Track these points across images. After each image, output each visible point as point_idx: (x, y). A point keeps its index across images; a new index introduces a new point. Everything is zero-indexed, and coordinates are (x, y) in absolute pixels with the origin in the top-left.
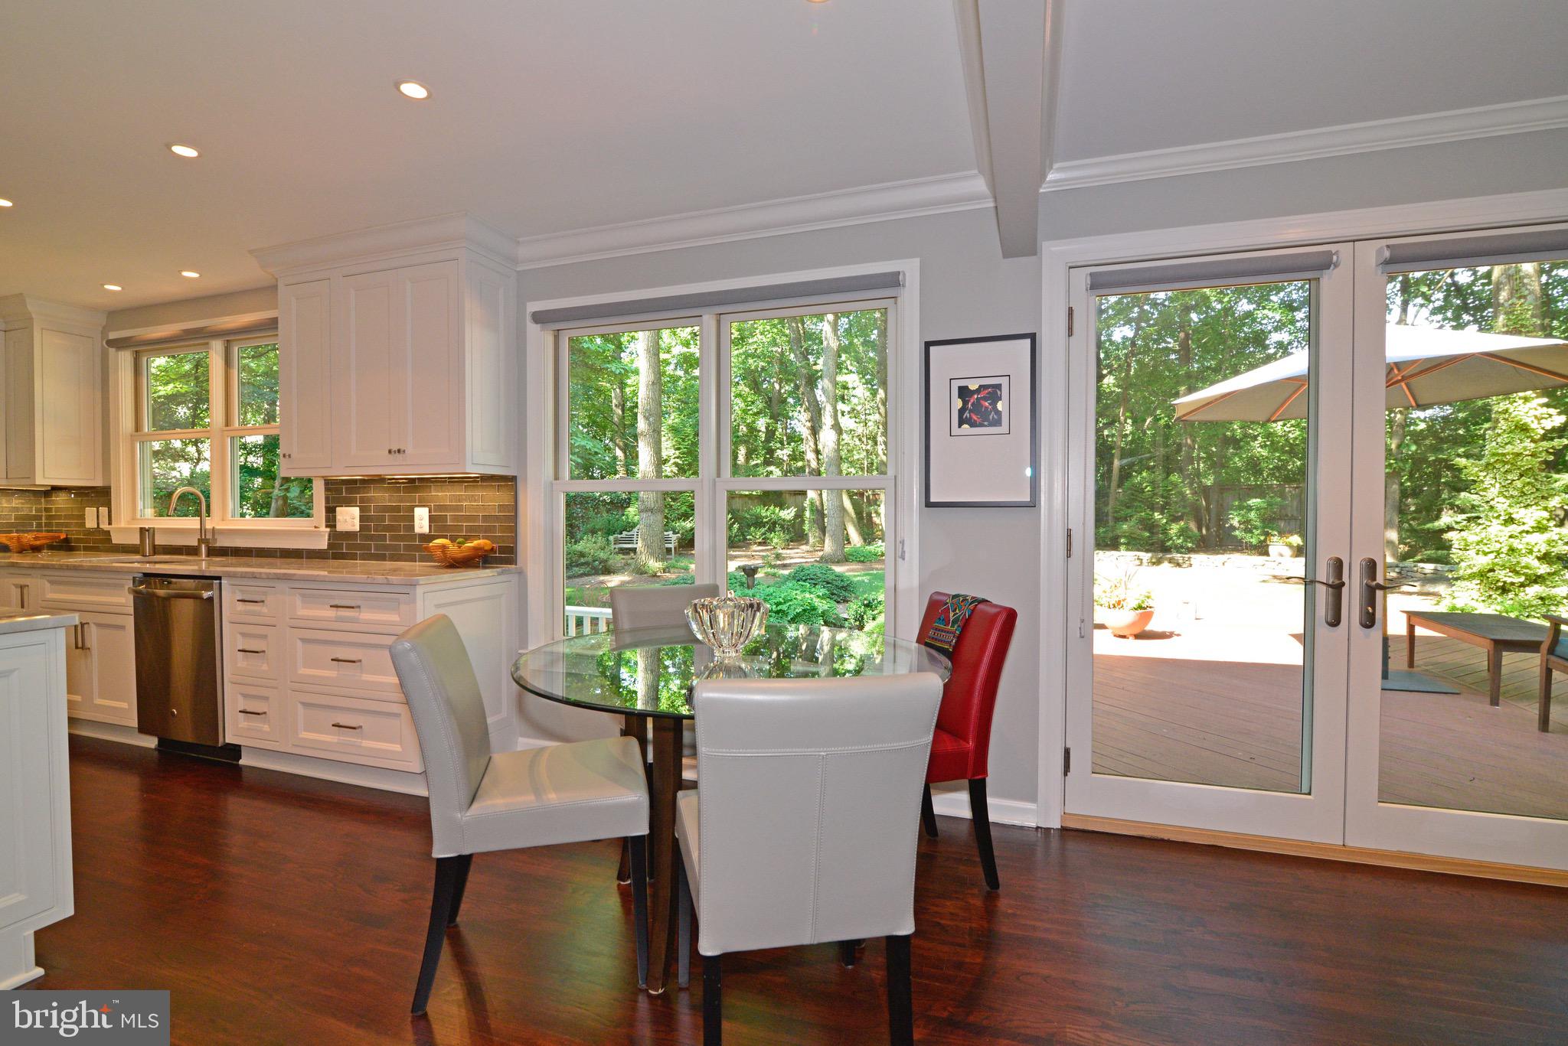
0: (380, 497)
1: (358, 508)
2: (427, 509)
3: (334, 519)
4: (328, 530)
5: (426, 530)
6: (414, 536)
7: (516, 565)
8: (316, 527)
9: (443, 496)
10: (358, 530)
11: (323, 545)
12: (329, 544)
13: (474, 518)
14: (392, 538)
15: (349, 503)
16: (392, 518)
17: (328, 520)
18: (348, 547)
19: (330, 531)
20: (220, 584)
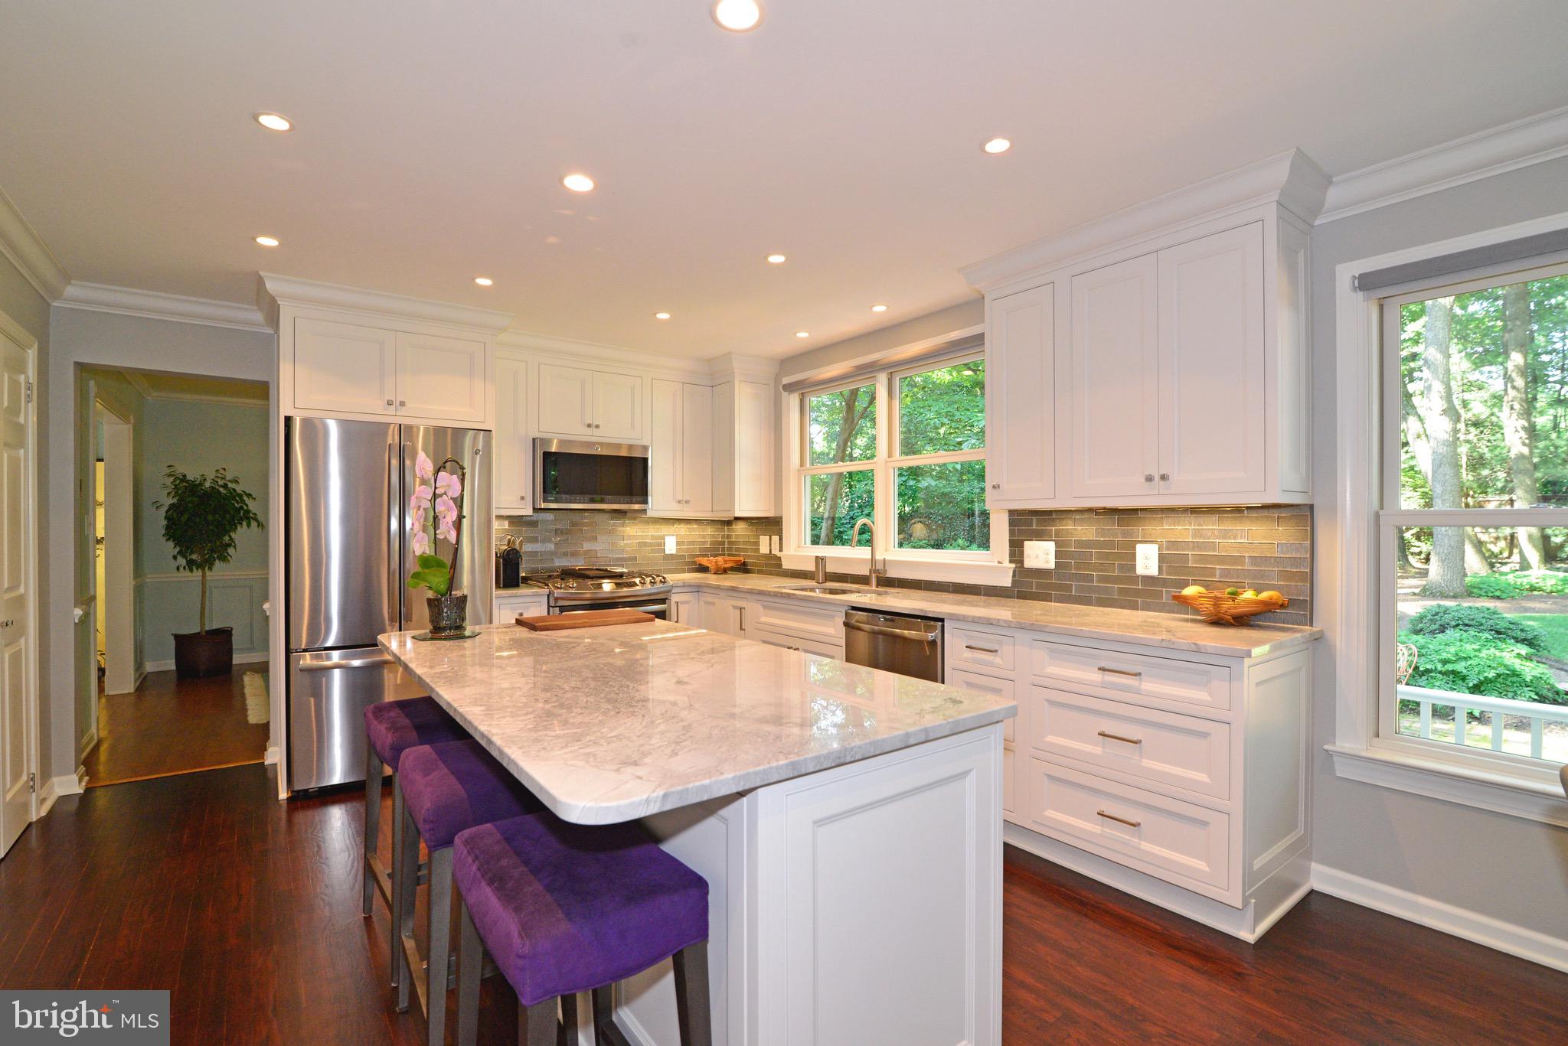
0: (1083, 531)
1: (1053, 543)
2: (1155, 547)
3: (1022, 553)
4: (1013, 565)
5: (1153, 571)
6: (1136, 579)
7: (1311, 625)
8: (999, 562)
9: (1184, 530)
10: (1053, 567)
11: (1006, 581)
12: (1013, 582)
13: (1239, 560)
14: (1102, 579)
15: (1039, 536)
16: (1100, 556)
17: (1012, 554)
18: (1038, 586)
19: (1016, 567)
20: (943, 626)
